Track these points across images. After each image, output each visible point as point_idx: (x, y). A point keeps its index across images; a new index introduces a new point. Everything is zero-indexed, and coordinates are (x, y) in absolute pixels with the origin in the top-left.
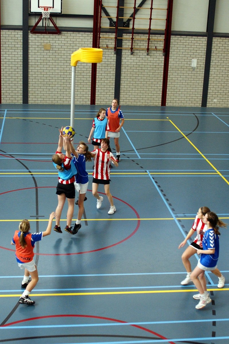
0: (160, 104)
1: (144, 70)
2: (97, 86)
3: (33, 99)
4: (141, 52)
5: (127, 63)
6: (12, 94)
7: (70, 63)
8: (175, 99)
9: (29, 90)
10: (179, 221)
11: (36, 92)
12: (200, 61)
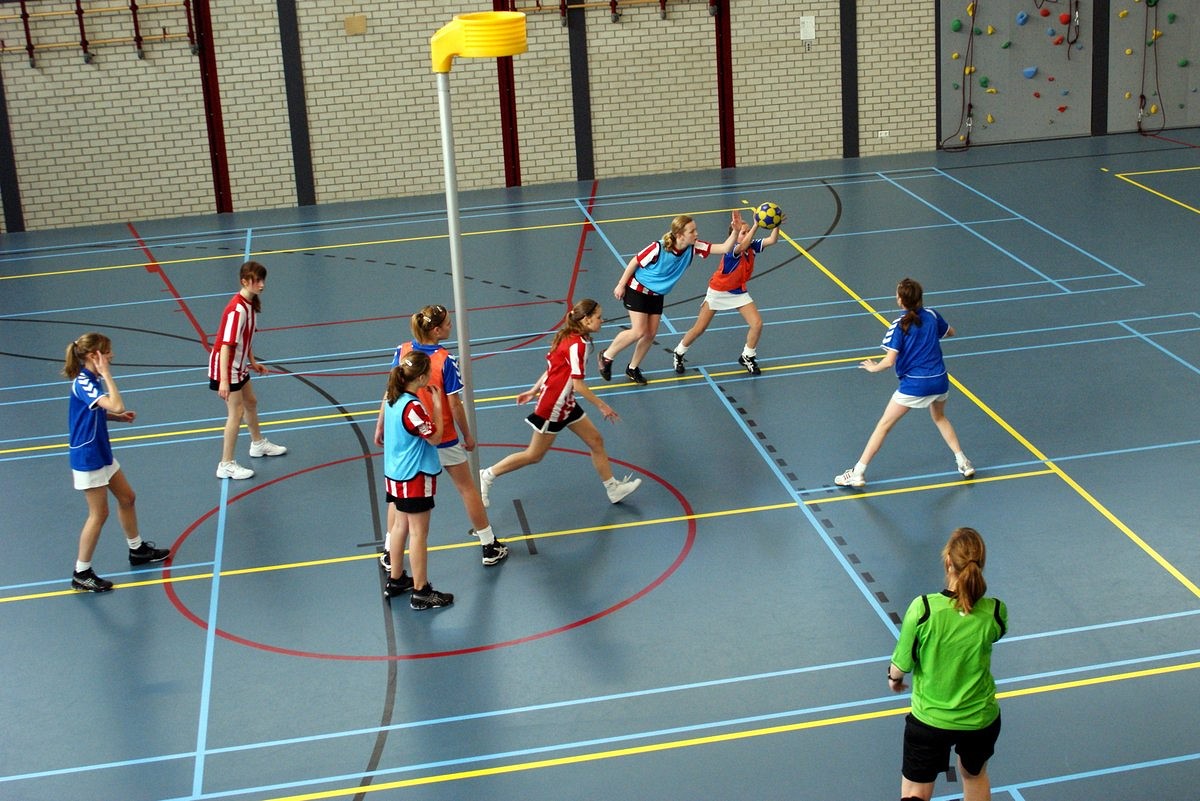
0: (719, 162)
1: (659, 64)
2: (520, 129)
3: (330, 189)
4: (643, 10)
5: (603, 50)
6: (263, 180)
7: (430, 67)
8: (760, 144)
9: (315, 161)
10: (815, 508)
11: (336, 166)
12: (824, 20)
